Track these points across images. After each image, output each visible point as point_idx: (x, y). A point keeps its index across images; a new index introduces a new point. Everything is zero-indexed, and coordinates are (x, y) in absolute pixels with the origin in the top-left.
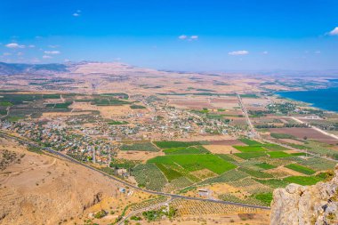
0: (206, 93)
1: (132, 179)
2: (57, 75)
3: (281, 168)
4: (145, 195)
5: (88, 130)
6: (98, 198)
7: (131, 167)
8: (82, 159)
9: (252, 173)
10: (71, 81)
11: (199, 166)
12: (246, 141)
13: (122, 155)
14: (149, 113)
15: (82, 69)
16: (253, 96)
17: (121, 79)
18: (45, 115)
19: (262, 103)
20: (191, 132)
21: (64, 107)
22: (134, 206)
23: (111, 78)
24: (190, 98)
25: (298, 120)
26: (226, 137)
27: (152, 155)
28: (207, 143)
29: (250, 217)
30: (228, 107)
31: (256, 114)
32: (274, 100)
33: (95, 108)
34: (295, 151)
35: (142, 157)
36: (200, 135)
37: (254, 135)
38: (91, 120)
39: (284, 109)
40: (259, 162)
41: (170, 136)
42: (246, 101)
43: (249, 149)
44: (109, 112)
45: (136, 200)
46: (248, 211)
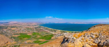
0: (29, 25)
1: (14, 40)
2: (7, 24)
3: (38, 36)
4: (15, 43)
5: (9, 32)
6: (7, 42)
7: (14, 38)
8: (7, 36)
9: (34, 38)
10: (8, 24)
11: (25, 37)
12: (33, 32)
13: (13, 36)
14: (19, 29)
15: (10, 23)
16: (36, 25)
17: (16, 24)
18: (4, 29)
19: (37, 26)
20: (25, 32)
21: (6, 28)
22: (13, 44)
23: (15, 24)
24: (26, 26)
25: (41, 28)
26: (31, 32)
27: (18, 36)
28: (27, 33)
29: (32, 46)
30: (32, 27)
31: (36, 28)
32: (39, 26)
33: (10, 28)
34: (41, 33)
36: (27, 32)
37: (35, 31)
38: (10, 30)
39: (40, 27)
40: (35, 35)
41: (22, 32)
42: (34, 26)
43: (34, 34)
44: (13, 29)
45: (13, 43)
46: (32, 45)
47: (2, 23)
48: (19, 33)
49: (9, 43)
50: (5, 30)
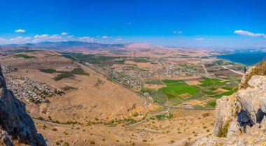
0: (185, 57)
1: (151, 98)
2: (120, 49)
4: (157, 107)
5: (131, 73)
6: (134, 106)
7: (151, 92)
8: (128, 86)
9: (207, 93)
10: (125, 51)
11: (183, 92)
12: (204, 78)
13: (146, 86)
14: (160, 66)
15: (130, 46)
16: (206, 58)
17: (147, 50)
18: (114, 65)
19: (210, 61)
20: (179, 75)
21: (122, 62)
22: (151, 112)
24: (178, 59)
25: (225, 67)
26: (195, 77)
27: (161, 87)
28: (187, 80)
29: (207, 115)
30: (196, 63)
31: (208, 65)
32: (215, 59)
33: (135, 63)
34: (225, 81)
35: (156, 87)
36: (183, 77)
37: (207, 75)
38: (133, 68)
39: (219, 63)
40: (211, 87)
41: (169, 77)
42: (203, 60)
43: (206, 82)
44: (141, 65)
45: (152, 109)
47: (105, 46)
48: (162, 78)
49: (139, 109)
50: (118, 69)
